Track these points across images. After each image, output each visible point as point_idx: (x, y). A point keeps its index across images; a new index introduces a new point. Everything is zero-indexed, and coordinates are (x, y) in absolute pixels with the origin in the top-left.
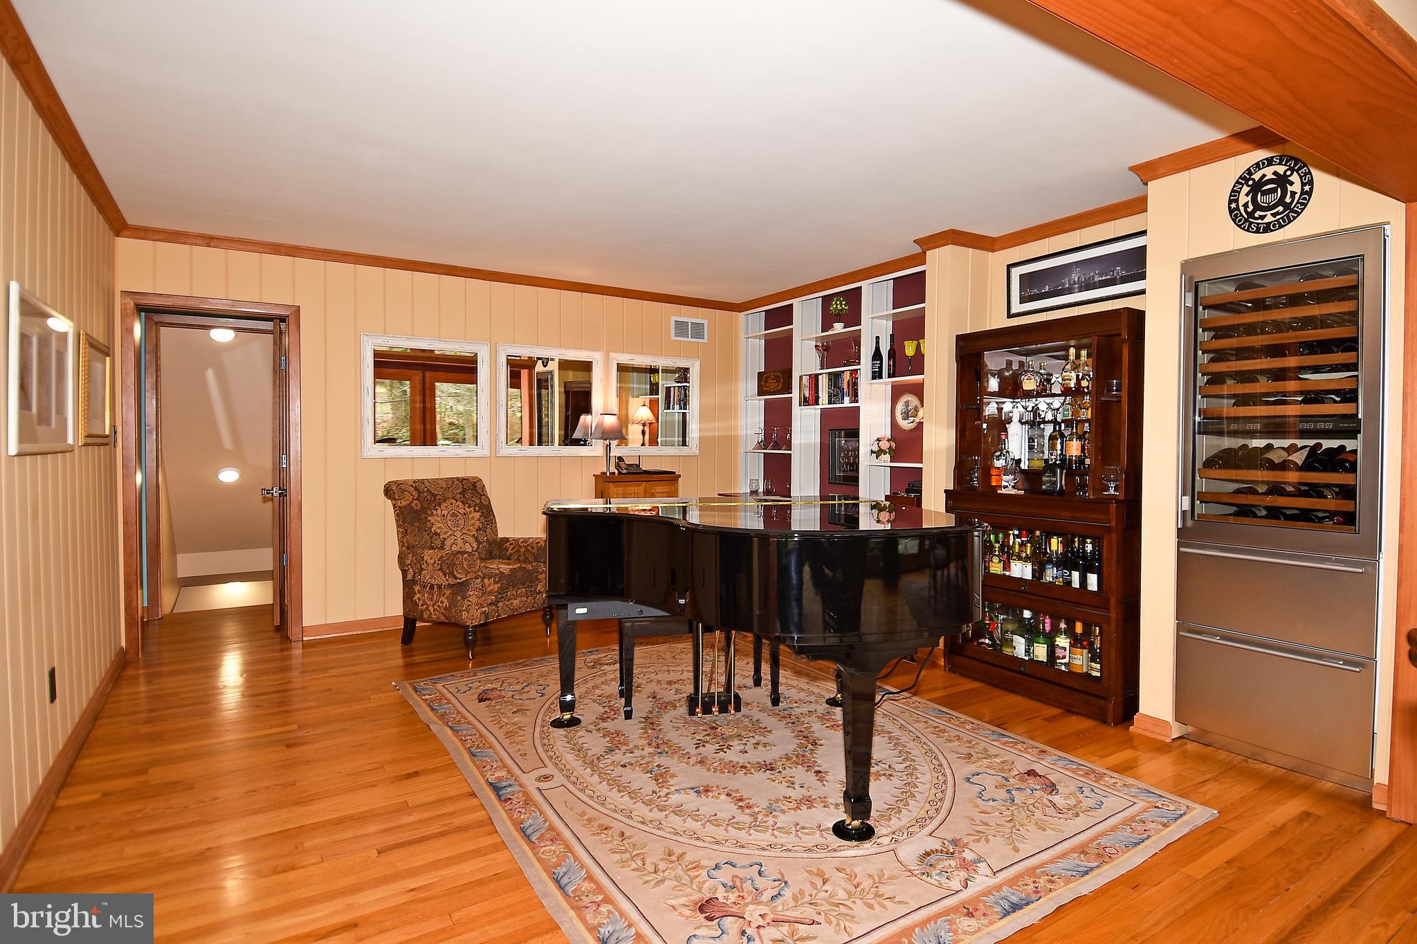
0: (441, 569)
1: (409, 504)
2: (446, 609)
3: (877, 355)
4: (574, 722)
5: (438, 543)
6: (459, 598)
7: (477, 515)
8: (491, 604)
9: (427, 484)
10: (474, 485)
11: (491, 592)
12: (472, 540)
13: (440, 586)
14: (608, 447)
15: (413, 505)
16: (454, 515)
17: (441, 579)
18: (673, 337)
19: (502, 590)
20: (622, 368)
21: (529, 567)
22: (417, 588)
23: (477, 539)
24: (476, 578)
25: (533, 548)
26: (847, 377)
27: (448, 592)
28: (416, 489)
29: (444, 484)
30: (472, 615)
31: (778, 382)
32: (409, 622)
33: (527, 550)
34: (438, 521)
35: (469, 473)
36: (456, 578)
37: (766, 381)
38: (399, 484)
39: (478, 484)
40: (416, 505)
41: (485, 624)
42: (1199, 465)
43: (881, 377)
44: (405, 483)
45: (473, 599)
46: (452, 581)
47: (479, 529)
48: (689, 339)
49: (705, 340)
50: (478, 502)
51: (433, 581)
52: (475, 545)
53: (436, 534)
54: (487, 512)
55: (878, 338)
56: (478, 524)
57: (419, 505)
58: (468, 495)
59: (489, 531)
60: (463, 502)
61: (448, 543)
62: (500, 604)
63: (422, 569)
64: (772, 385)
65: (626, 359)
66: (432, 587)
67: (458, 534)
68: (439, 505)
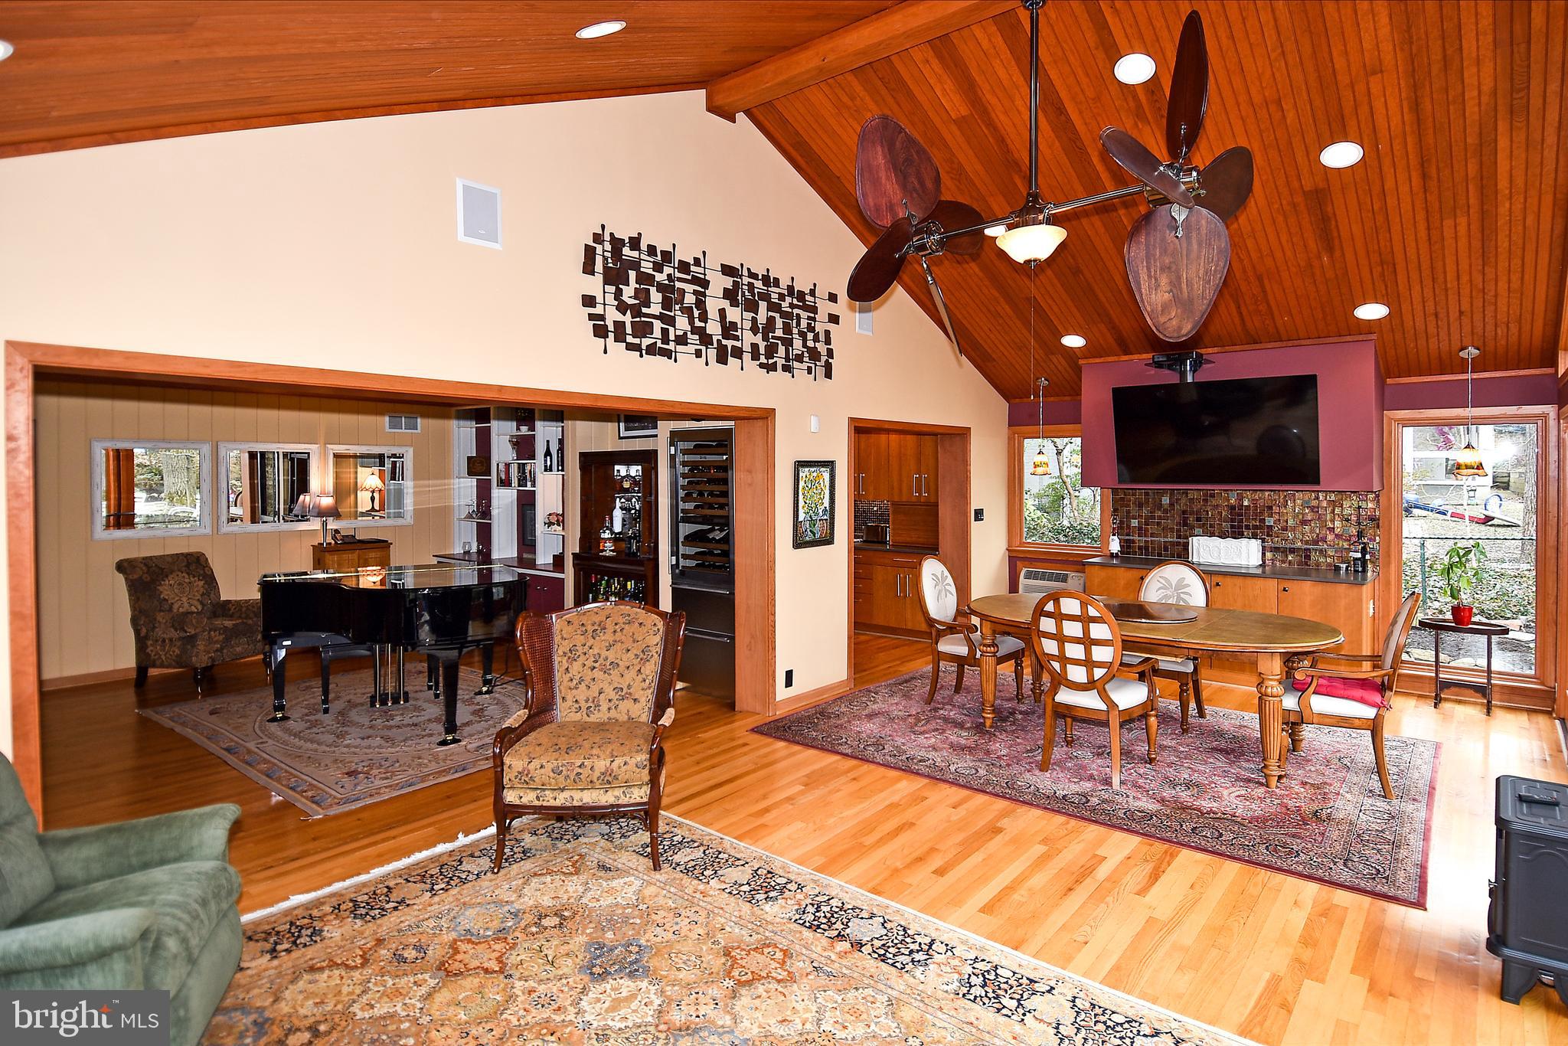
0: (173, 626)
1: (141, 577)
2: (177, 656)
3: (548, 453)
4: (285, 718)
5: (166, 607)
6: (189, 647)
7: (201, 583)
8: (217, 650)
9: (155, 560)
10: (198, 559)
11: (217, 642)
12: (196, 603)
13: (171, 640)
14: (324, 524)
15: (143, 578)
16: (179, 584)
17: (173, 634)
18: (388, 430)
19: (227, 640)
20: (337, 456)
21: (250, 622)
22: (150, 642)
23: (201, 603)
24: (204, 632)
25: (253, 607)
26: (528, 468)
27: (179, 644)
28: (145, 565)
29: (170, 560)
30: (201, 658)
31: (482, 465)
32: (142, 670)
33: (248, 609)
34: (168, 589)
35: (193, 549)
36: (186, 632)
37: (474, 465)
38: (129, 561)
39: (202, 559)
40: (147, 578)
41: (212, 666)
42: (681, 539)
43: (551, 470)
44: (135, 560)
45: (201, 648)
46: (183, 634)
47: (203, 595)
48: (403, 430)
49: (419, 431)
50: (202, 572)
51: (165, 636)
52: (200, 607)
53: (165, 599)
54: (210, 580)
55: (548, 441)
56: (202, 590)
57: (149, 578)
58: (193, 567)
59: (212, 595)
60: (188, 573)
61: (176, 606)
62: (225, 651)
63: (154, 627)
64: (478, 467)
65: (341, 449)
66: (164, 641)
67: (184, 599)
68: (167, 576)
